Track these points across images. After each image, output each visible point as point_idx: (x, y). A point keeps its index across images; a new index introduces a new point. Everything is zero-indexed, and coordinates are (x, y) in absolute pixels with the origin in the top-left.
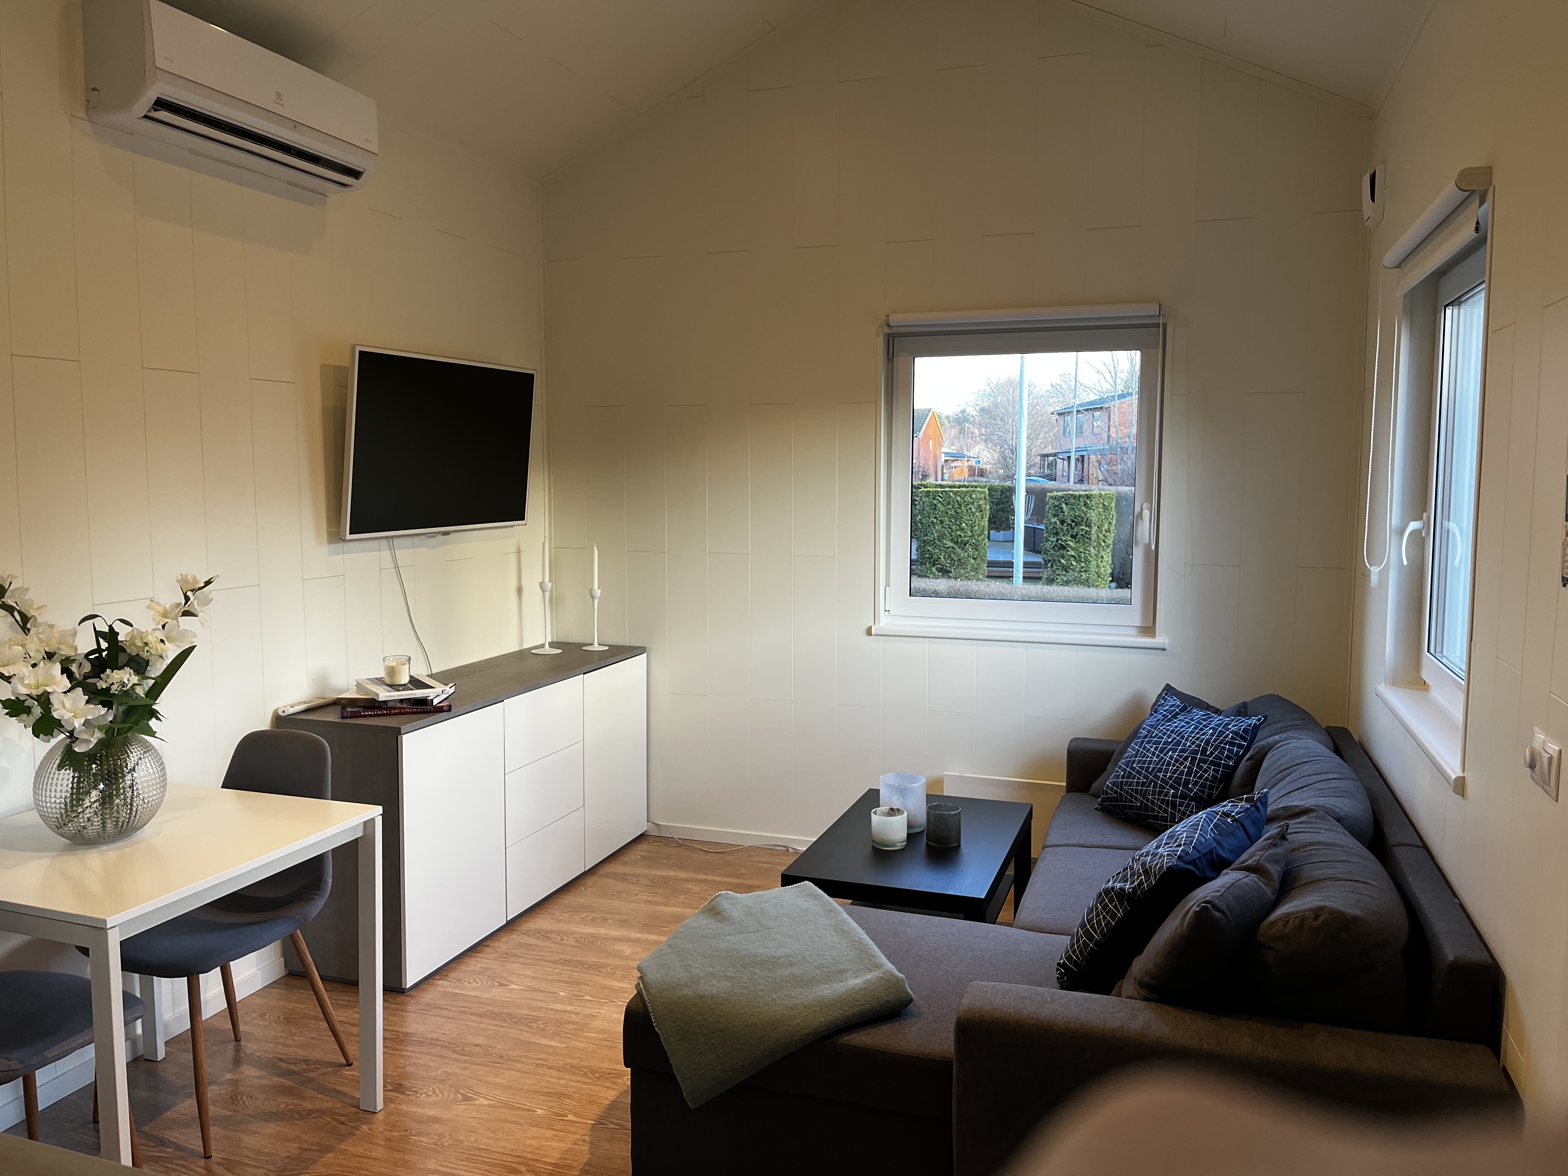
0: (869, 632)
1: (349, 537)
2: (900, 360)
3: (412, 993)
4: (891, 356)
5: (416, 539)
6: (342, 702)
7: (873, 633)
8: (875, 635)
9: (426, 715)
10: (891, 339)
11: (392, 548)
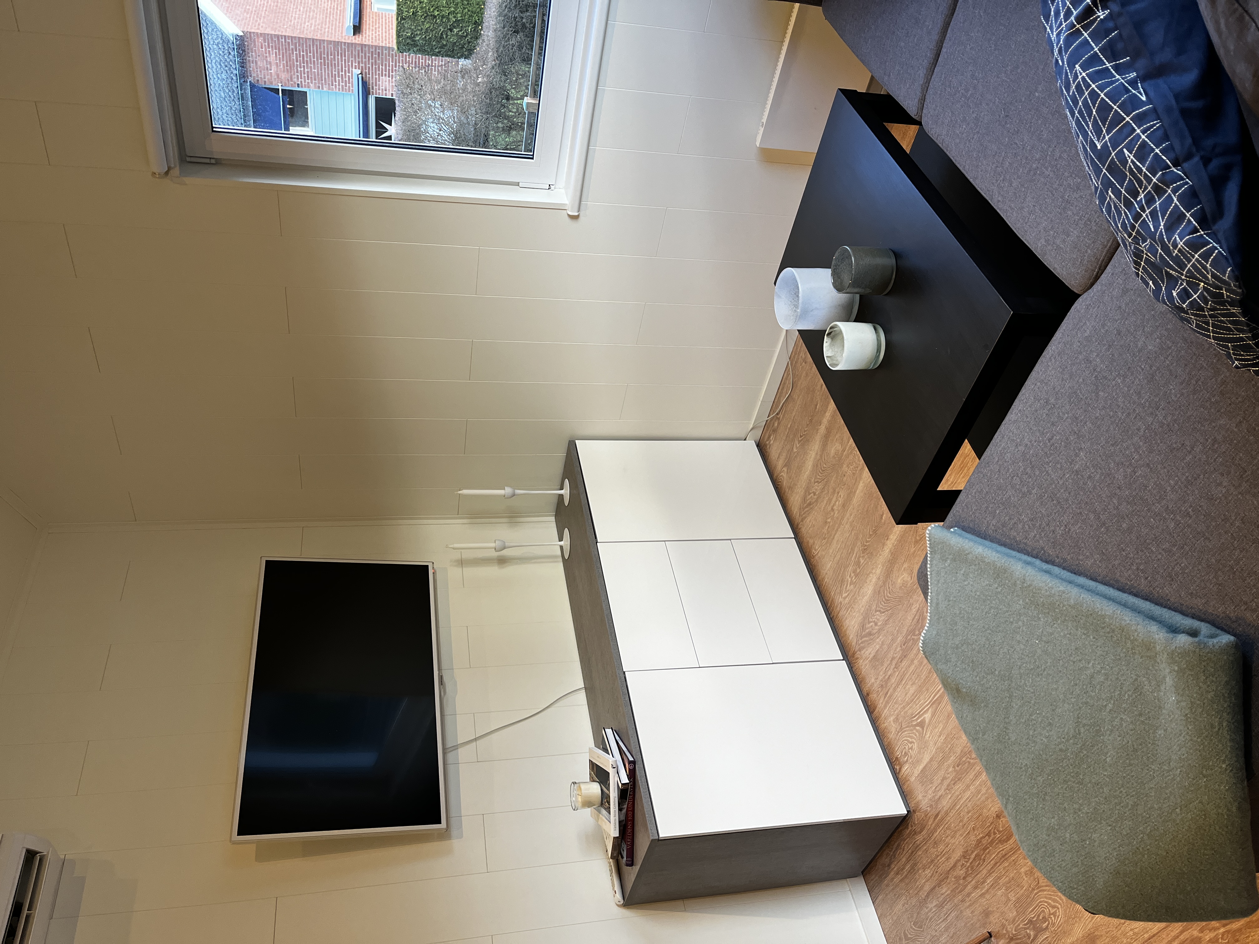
0: (572, 217)
1: (443, 825)
2: (216, 149)
3: (912, 805)
4: (213, 161)
5: (447, 711)
6: (615, 855)
7: (576, 214)
8: (579, 211)
9: (637, 790)
10: (188, 159)
11: (456, 747)
